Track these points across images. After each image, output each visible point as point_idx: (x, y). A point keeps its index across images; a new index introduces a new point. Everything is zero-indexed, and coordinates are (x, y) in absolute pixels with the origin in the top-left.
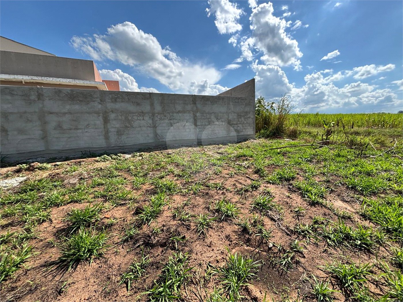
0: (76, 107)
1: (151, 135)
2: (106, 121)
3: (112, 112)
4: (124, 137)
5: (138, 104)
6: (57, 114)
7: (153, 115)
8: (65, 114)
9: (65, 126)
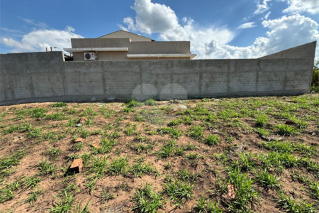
0: (187, 70)
1: (226, 88)
2: (201, 78)
3: (205, 72)
4: (209, 88)
5: (220, 67)
6: (178, 74)
7: (229, 73)
8: (181, 74)
9: (181, 81)
